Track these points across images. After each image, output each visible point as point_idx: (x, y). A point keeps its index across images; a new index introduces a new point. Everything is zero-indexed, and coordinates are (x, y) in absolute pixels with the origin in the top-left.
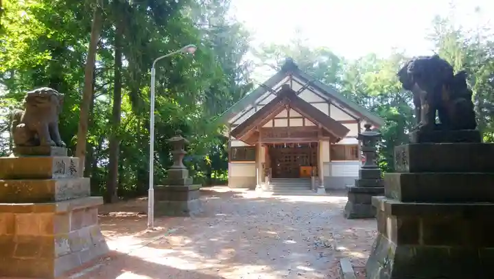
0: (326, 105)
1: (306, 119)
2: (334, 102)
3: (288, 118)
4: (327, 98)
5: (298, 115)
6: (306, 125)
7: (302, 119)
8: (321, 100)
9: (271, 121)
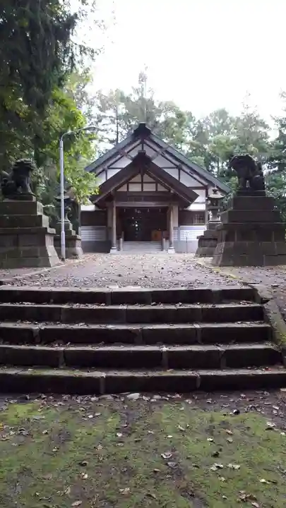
0: (177, 170)
1: (159, 185)
2: (184, 168)
3: (142, 183)
4: (178, 163)
5: (152, 180)
6: (159, 190)
7: (155, 185)
8: (173, 165)
9: (126, 185)
